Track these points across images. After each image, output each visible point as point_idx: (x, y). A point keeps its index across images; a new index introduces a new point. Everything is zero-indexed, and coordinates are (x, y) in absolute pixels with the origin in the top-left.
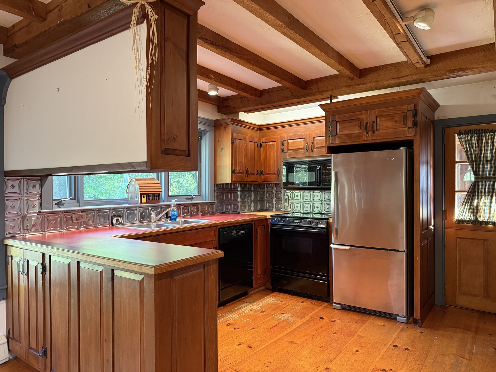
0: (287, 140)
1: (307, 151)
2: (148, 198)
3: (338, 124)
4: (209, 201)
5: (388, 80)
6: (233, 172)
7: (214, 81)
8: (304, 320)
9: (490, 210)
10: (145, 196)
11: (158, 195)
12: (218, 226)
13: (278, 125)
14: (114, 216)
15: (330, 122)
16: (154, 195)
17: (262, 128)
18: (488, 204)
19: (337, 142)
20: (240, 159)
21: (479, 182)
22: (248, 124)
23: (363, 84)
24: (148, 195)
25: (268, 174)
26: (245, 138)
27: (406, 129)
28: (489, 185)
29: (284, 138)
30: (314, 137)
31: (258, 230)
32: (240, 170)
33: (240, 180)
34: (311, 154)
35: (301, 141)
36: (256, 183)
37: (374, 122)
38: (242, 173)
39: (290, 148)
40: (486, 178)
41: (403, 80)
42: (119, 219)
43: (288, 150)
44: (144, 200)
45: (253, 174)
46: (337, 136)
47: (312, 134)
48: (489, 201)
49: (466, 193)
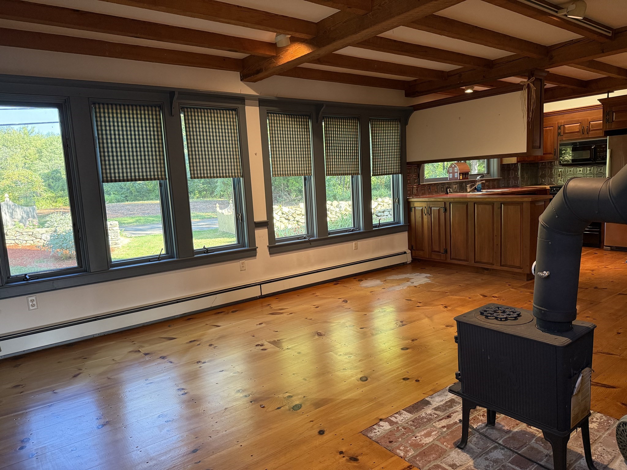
0: (564, 125)
1: (583, 133)
3: (614, 114)
4: (497, 178)
11: (467, 174)
14: (448, 188)
15: (607, 112)
19: (614, 127)
24: (463, 174)
29: (561, 124)
30: (590, 122)
34: (587, 136)
35: (578, 125)
39: (567, 131)
43: (564, 133)
44: (461, 177)
46: (613, 123)
47: (588, 119)
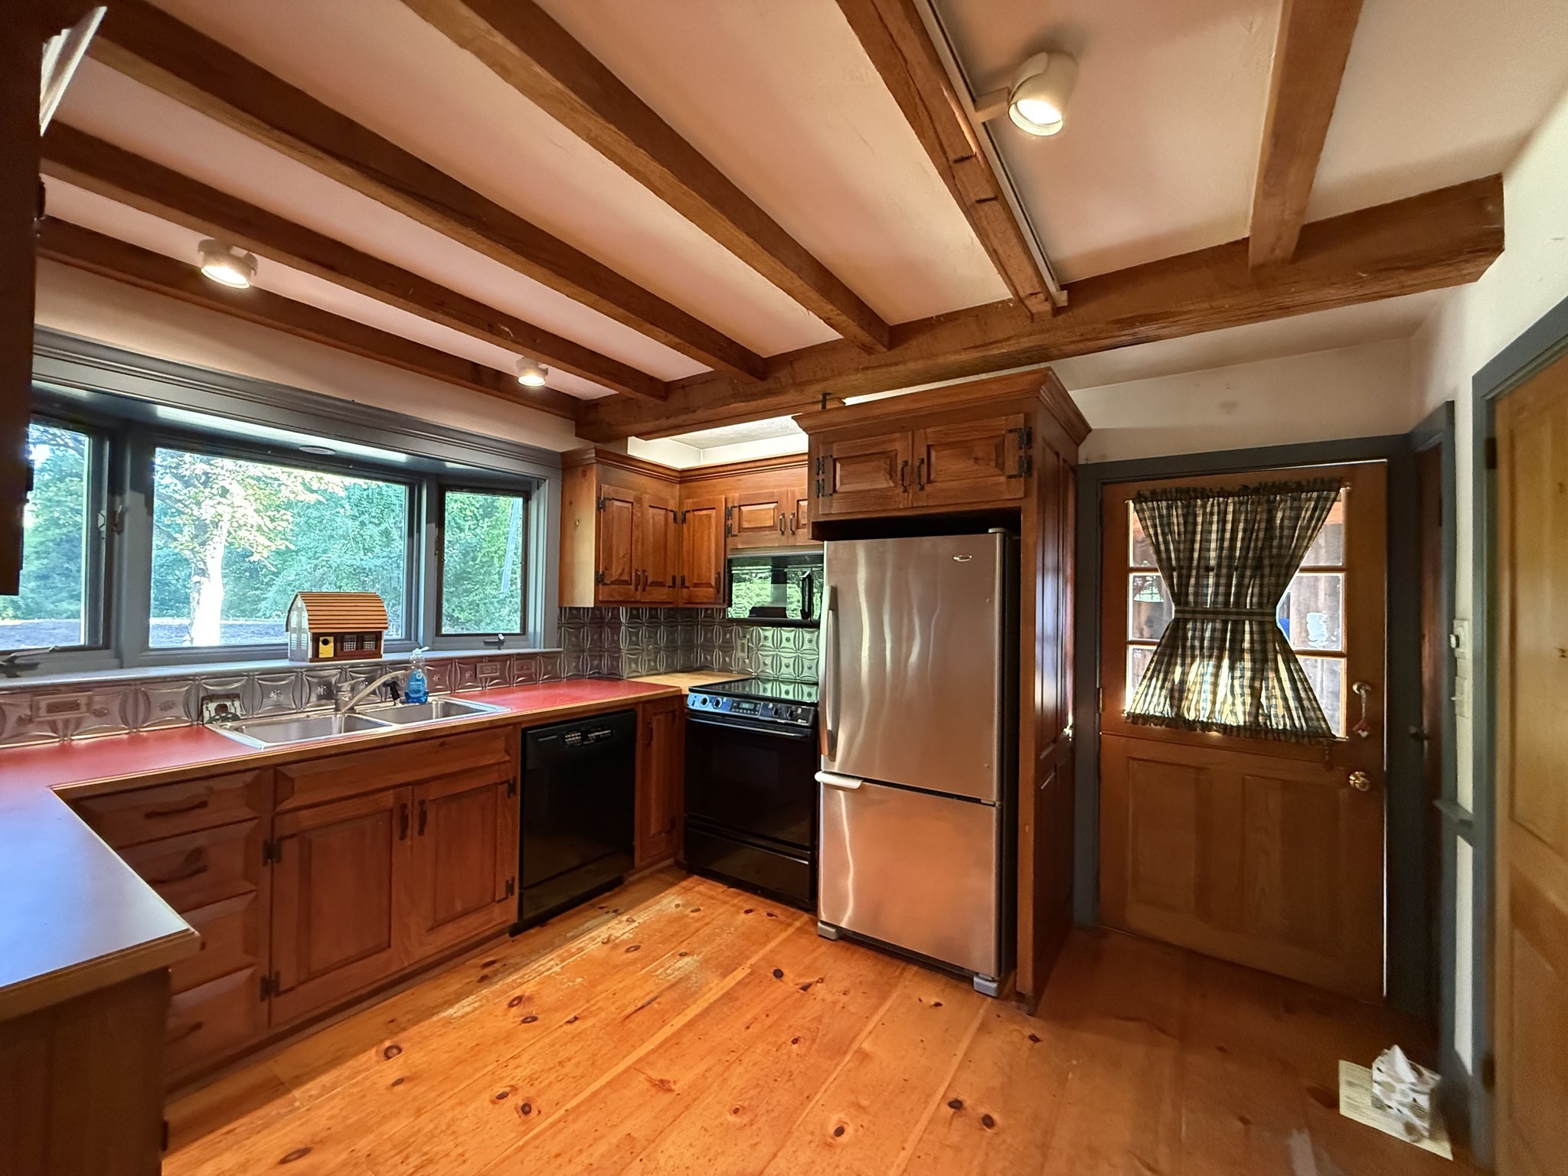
0: (740, 506)
1: (783, 533)
2: (339, 645)
3: (838, 465)
4: (543, 650)
5: (957, 352)
6: (599, 580)
7: (513, 341)
8: (730, 982)
9: (1215, 693)
10: (331, 639)
11: (377, 636)
12: (520, 723)
13: (721, 469)
14: (211, 697)
15: (818, 459)
16: (360, 637)
17: (686, 477)
18: (1209, 679)
19: (835, 510)
20: (621, 548)
21: (1186, 621)
22: (647, 466)
23: (896, 364)
24: (340, 638)
25: (696, 585)
26: (639, 500)
27: (1003, 479)
28: (1213, 630)
29: (733, 503)
30: (798, 501)
31: (654, 725)
32: (621, 574)
33: (621, 599)
34: (791, 542)
35: (770, 509)
36: (670, 606)
37: (922, 461)
38: (626, 583)
39: (745, 525)
40: (1206, 612)
41: (996, 352)
42: (228, 704)
43: (741, 529)
44: (327, 651)
45: (661, 584)
46: (834, 495)
47: (793, 493)
48: (1211, 669)
49: (1154, 648)
